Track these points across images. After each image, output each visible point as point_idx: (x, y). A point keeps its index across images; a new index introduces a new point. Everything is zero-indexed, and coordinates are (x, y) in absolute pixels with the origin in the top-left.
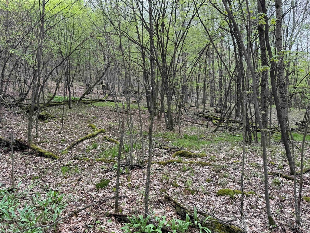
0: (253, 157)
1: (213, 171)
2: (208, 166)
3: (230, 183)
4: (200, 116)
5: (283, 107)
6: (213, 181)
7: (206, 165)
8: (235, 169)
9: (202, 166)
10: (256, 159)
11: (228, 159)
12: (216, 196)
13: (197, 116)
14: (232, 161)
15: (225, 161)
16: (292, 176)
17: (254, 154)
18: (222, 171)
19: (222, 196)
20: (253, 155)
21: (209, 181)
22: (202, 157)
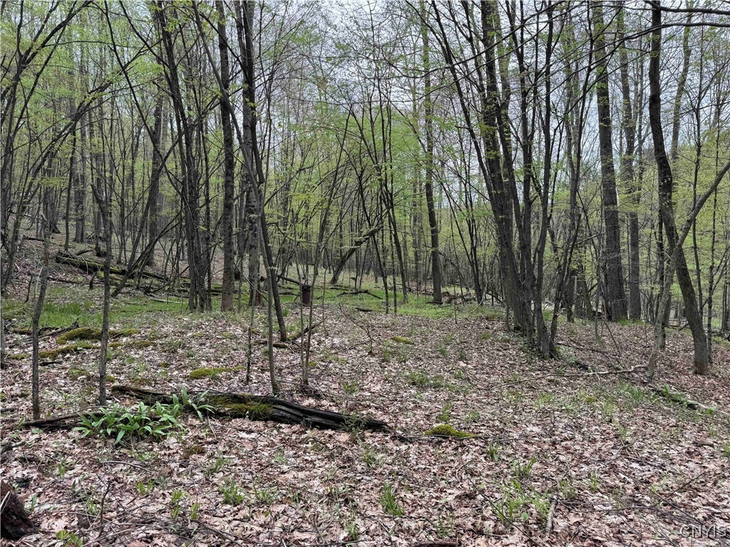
0: (221, 326)
1: (165, 352)
2: (151, 347)
3: (202, 362)
4: (64, 263)
5: (253, 246)
6: (172, 364)
7: (147, 346)
8: (201, 345)
9: (140, 348)
10: (228, 328)
11: (183, 333)
12: (188, 381)
13: (58, 262)
14: (190, 334)
15: (178, 336)
16: (282, 343)
17: (221, 322)
18: (180, 351)
19: (197, 379)
20: (220, 324)
21: (166, 365)
22: (130, 335)
